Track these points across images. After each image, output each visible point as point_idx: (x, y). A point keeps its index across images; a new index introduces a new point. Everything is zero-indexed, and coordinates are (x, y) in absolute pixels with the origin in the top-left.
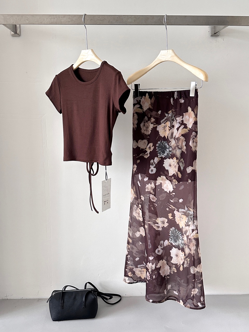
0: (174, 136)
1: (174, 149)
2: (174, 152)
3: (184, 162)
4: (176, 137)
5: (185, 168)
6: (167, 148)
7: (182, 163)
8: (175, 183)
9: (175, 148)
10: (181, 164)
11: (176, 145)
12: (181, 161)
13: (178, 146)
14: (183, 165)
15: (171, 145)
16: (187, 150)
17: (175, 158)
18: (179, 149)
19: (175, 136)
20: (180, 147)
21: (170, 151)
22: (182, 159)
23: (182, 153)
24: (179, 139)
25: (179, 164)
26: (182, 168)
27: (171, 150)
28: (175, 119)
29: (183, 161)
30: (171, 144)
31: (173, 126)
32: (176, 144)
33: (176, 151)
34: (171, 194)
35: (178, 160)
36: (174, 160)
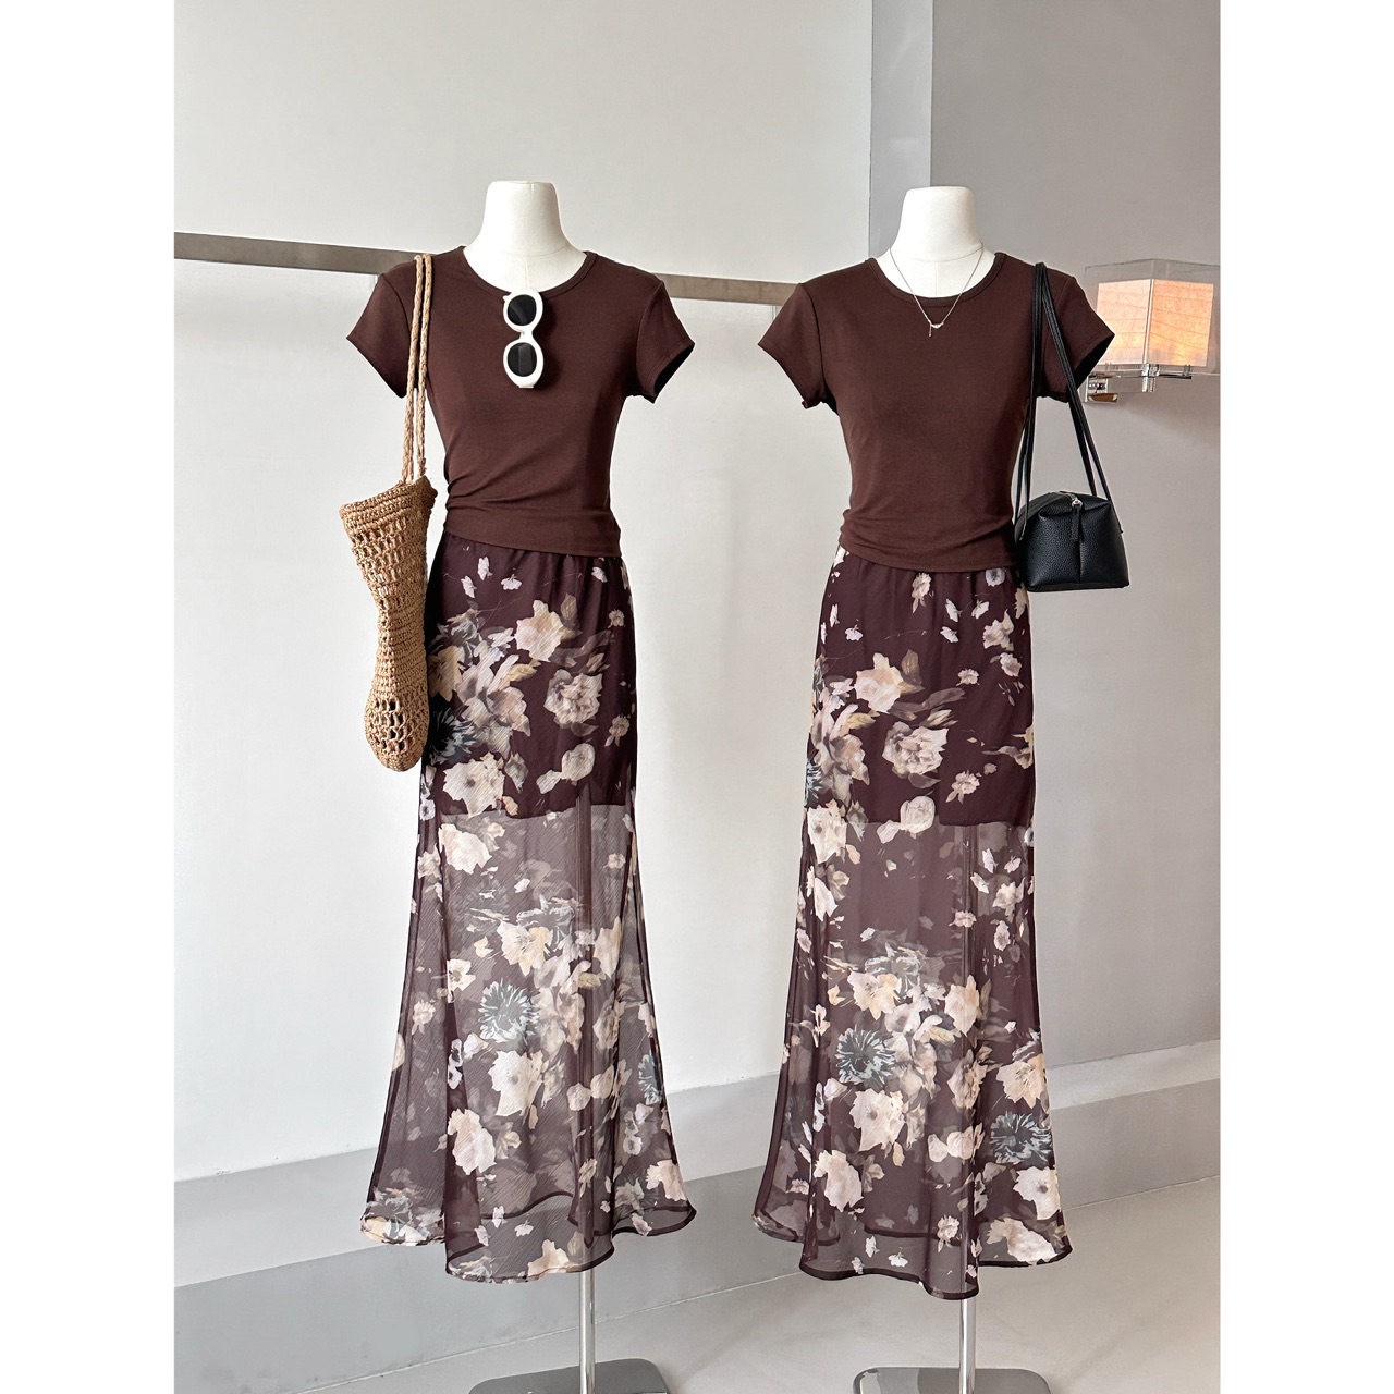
0: (479, 688)
1: (482, 729)
2: (484, 736)
3: (525, 763)
5: (530, 783)
6: (455, 729)
7: (519, 767)
8: (496, 836)
10: (513, 772)
11: (490, 715)
12: (513, 762)
14: (522, 774)
15: (470, 719)
16: (531, 724)
17: (489, 759)
18: (501, 724)
21: (467, 738)
22: (517, 755)
23: (516, 739)
25: (504, 773)
26: (518, 784)
27: (469, 731)
29: (522, 762)
30: (468, 716)
32: (489, 711)
34: (486, 873)
35: (501, 762)
36: (485, 763)
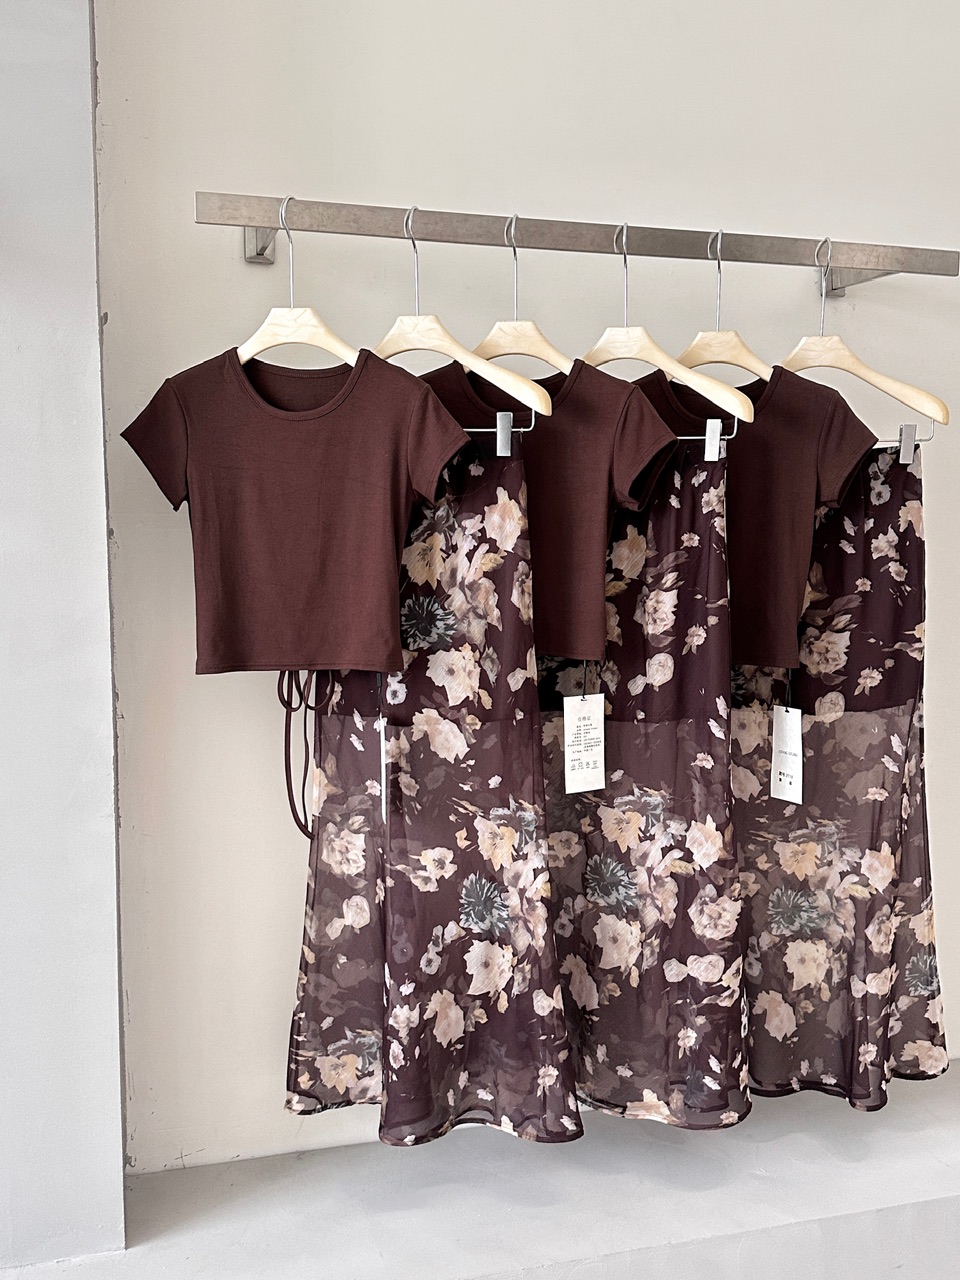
4: (466, 583)
19: (463, 579)
20: (480, 612)
24: (476, 586)
28: (456, 526)
31: (455, 548)
33: (469, 624)
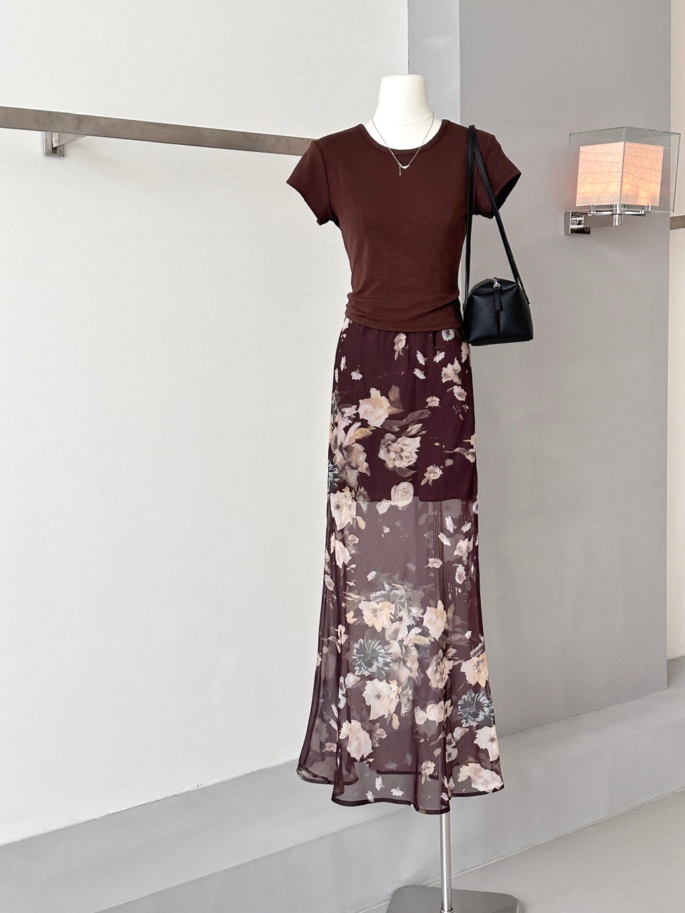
9: (343, 468)
13: (349, 464)
